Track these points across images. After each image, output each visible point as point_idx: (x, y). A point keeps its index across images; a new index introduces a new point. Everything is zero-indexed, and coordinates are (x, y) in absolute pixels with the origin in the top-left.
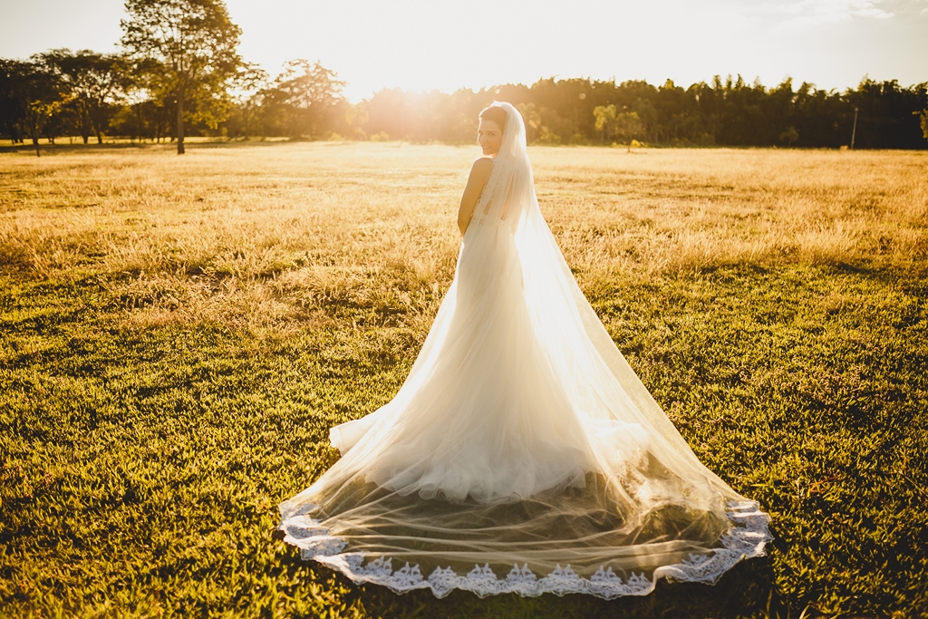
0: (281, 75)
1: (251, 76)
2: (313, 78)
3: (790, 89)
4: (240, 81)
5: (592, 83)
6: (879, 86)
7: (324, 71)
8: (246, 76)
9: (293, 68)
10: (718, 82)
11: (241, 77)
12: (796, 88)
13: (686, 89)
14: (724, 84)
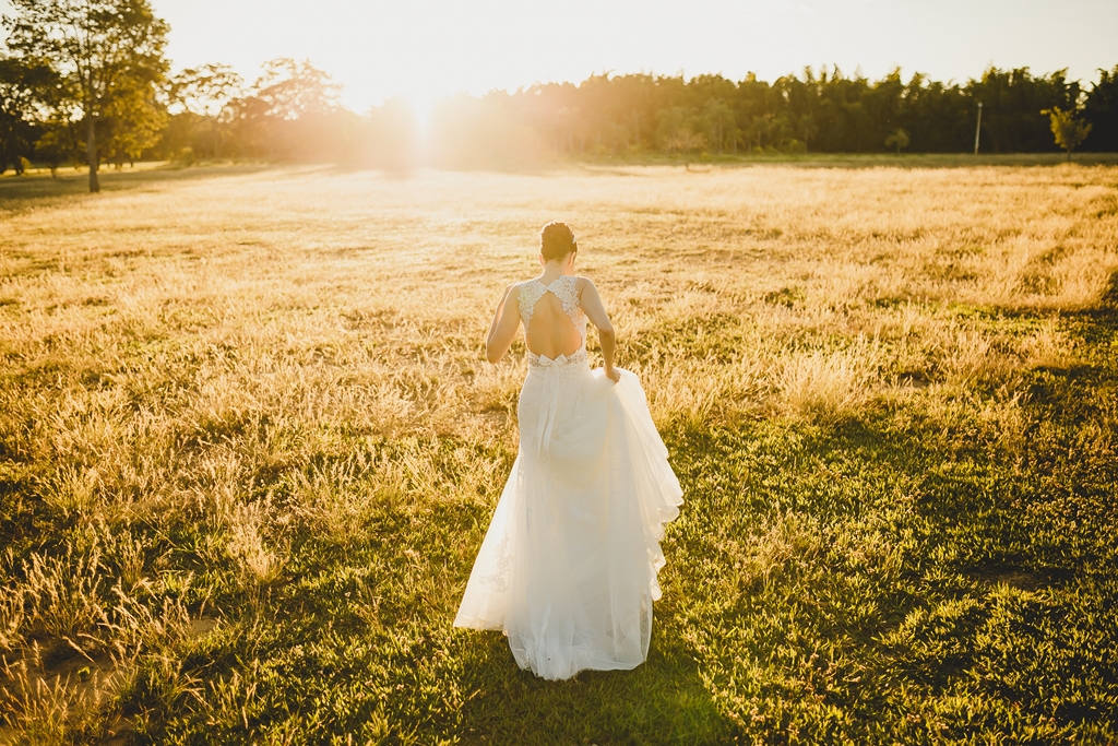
0: (261, 79)
1: (220, 81)
2: (301, 82)
3: (899, 81)
4: (206, 87)
5: (655, 79)
6: (1007, 75)
7: (314, 73)
8: (214, 81)
9: (275, 70)
10: (810, 76)
11: (207, 83)
12: (906, 80)
13: (771, 84)
14: (817, 77)
